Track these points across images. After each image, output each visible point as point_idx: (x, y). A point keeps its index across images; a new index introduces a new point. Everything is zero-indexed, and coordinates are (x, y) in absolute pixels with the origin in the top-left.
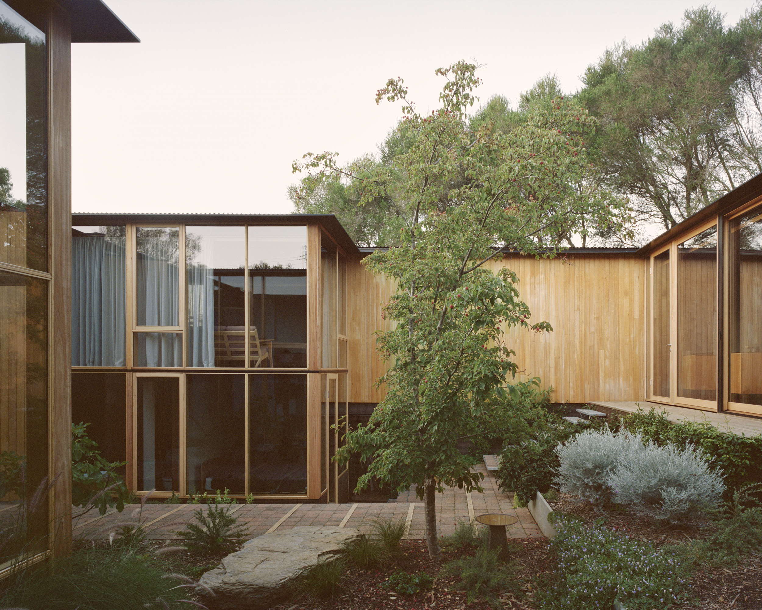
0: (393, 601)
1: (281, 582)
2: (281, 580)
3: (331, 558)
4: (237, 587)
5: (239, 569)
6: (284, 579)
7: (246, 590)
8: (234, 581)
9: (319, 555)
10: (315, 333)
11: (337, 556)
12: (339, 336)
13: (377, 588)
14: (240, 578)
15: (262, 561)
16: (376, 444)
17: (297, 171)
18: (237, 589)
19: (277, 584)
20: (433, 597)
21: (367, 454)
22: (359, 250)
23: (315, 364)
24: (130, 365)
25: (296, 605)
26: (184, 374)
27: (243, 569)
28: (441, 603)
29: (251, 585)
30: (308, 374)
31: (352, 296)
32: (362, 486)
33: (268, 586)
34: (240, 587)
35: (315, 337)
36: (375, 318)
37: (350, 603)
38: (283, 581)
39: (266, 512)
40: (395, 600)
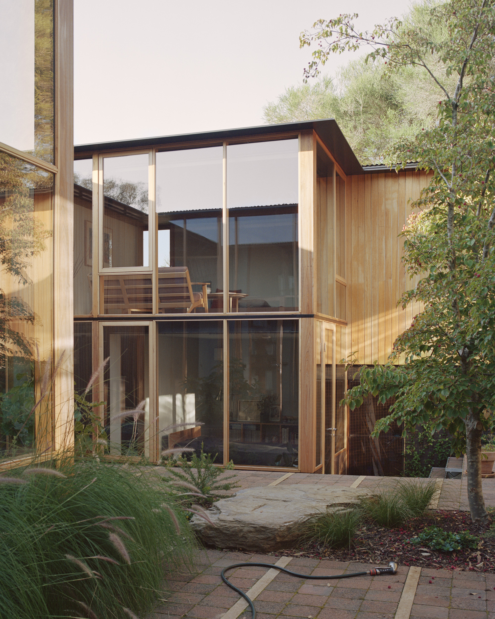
0: (425, 557)
1: (286, 525)
2: (286, 523)
3: (342, 511)
4: (235, 525)
5: (235, 510)
6: (289, 522)
7: (246, 529)
8: (232, 520)
9: (327, 506)
10: (309, 268)
11: (349, 510)
12: (337, 277)
13: (404, 544)
14: (238, 517)
15: (260, 506)
16: (400, 382)
17: (306, 45)
18: (235, 527)
19: (281, 526)
20: (479, 557)
21: (386, 395)
22: (362, 169)
23: (309, 305)
24: (97, 312)
25: (304, 553)
26: (154, 321)
27: (239, 511)
28: (491, 564)
29: (251, 524)
30: (300, 319)
31: (353, 228)
32: (382, 428)
33: (271, 527)
34: (239, 525)
35: (309, 272)
36: (384, 255)
37: (370, 555)
38: (287, 524)
39: (251, 478)
40: (428, 556)
